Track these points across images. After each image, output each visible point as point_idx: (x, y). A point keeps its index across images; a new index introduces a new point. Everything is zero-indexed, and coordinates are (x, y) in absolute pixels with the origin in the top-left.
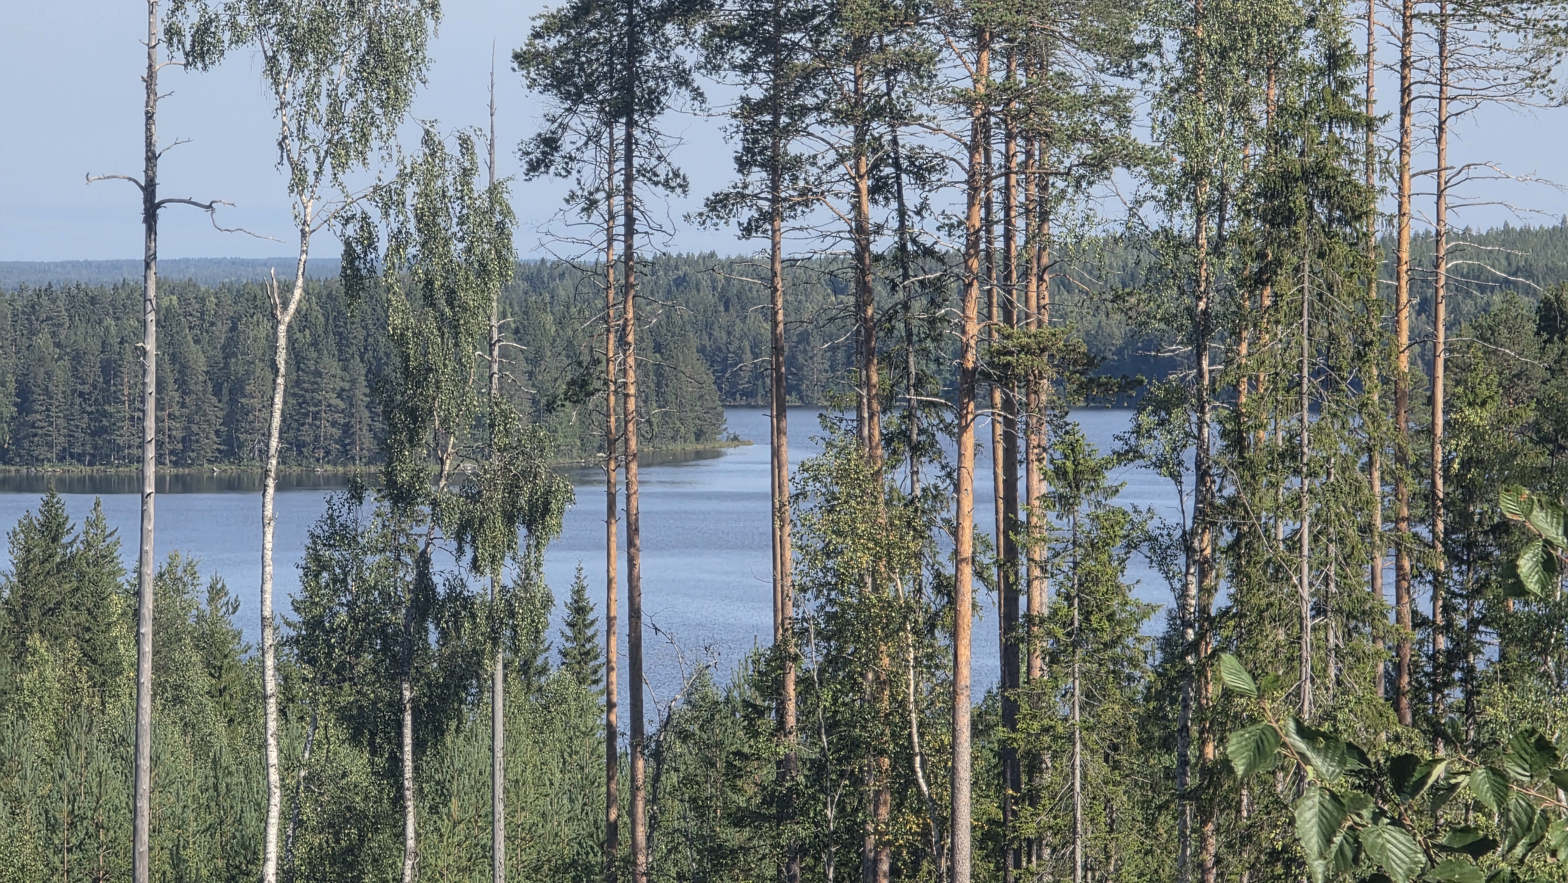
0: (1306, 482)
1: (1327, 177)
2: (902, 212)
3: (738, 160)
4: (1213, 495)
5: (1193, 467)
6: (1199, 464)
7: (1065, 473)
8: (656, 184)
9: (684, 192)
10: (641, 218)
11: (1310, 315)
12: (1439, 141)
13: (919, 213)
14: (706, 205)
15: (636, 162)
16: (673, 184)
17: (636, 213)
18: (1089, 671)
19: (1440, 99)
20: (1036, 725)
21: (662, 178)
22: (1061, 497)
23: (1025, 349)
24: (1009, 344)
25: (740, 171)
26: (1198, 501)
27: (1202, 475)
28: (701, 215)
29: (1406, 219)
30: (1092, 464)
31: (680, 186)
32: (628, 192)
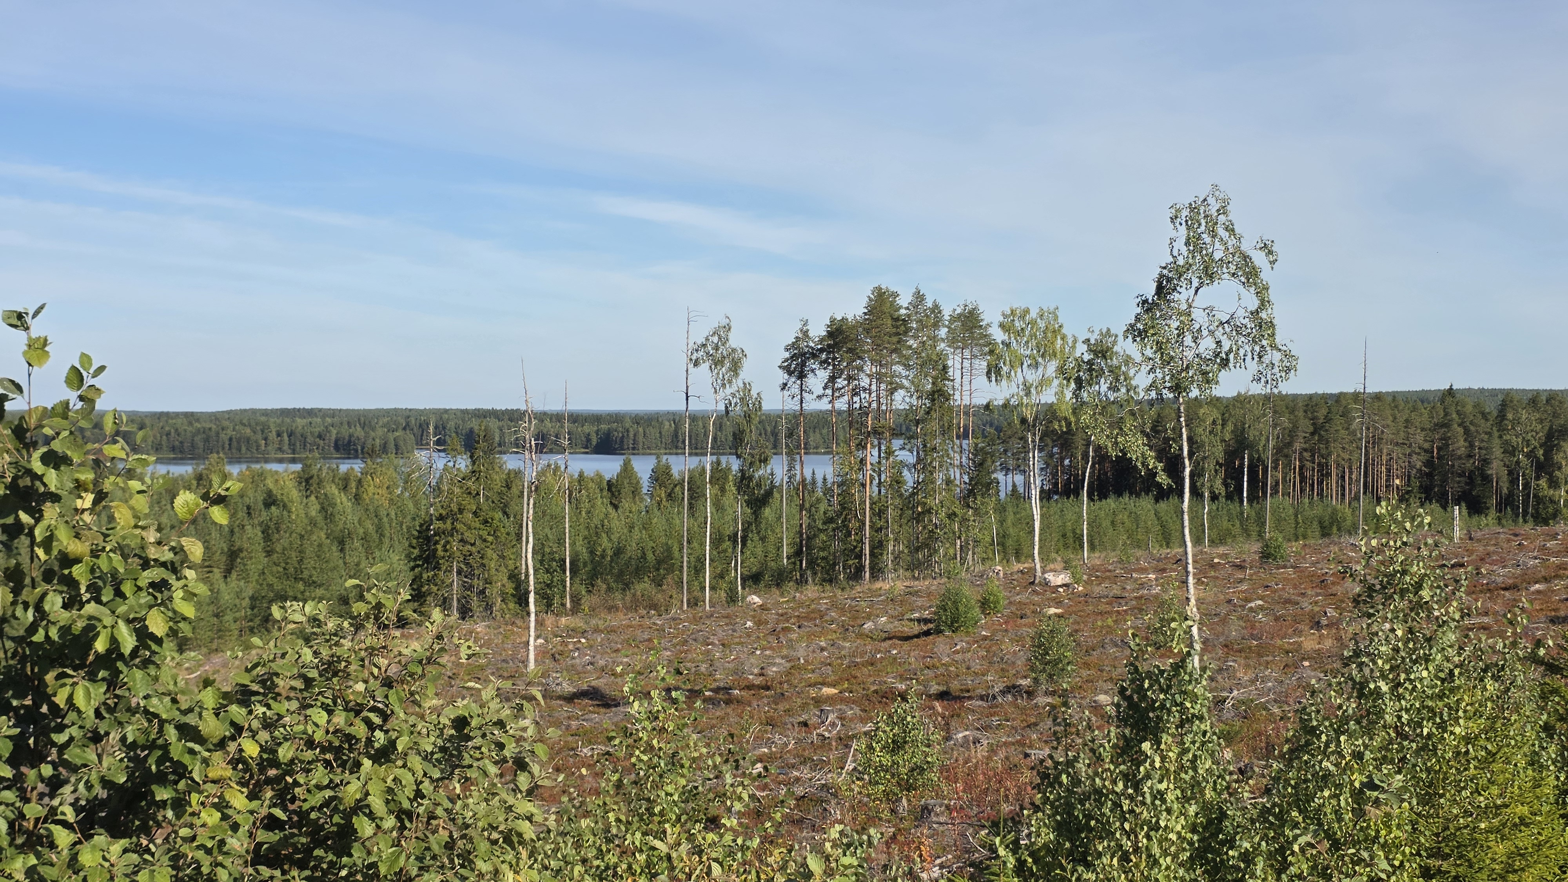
0: (937, 454)
1: (942, 391)
2: (860, 399)
3: (823, 388)
4: (920, 457)
5: (916, 452)
10: (804, 401)
11: (939, 420)
12: (970, 384)
13: (864, 399)
14: (817, 397)
15: (803, 388)
16: (811, 393)
19: (971, 376)
20: (881, 504)
21: (808, 392)
22: (886, 458)
23: (880, 427)
24: (877, 426)
25: (823, 390)
26: (917, 459)
28: (815, 399)
29: (962, 400)
30: (893, 451)
32: (801, 395)
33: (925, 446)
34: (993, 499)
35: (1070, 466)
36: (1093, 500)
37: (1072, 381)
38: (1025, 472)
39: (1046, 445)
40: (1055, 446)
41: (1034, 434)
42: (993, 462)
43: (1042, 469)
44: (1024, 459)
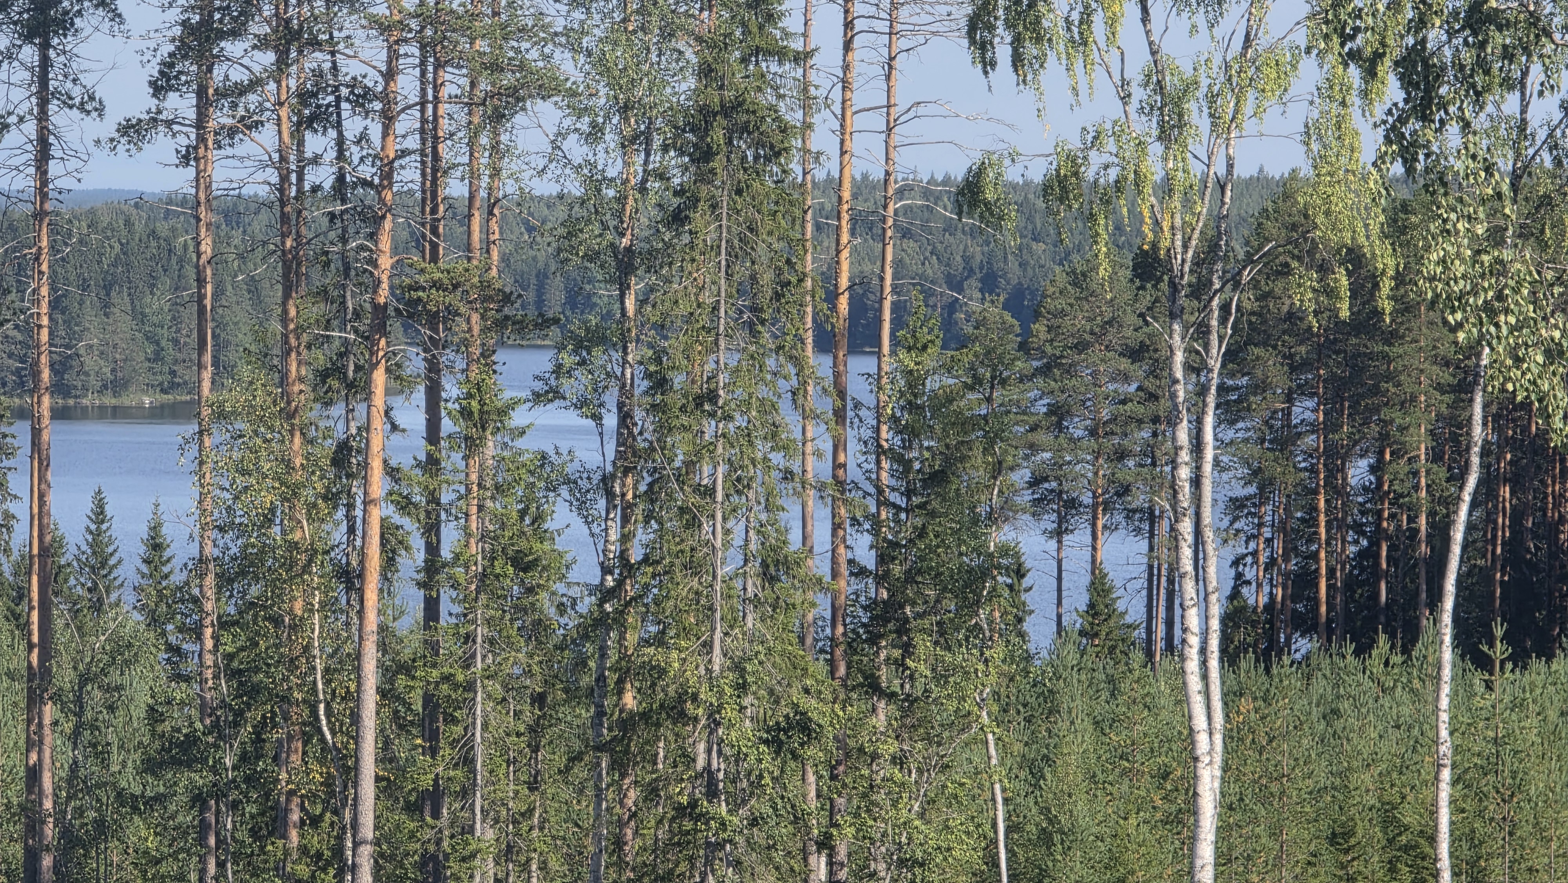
0: (721, 425)
1: (747, 111)
2: (340, 142)
3: (153, 84)
4: (634, 439)
5: (615, 410)
6: (620, 406)
7: (471, 413)
8: (71, 107)
9: (100, 115)
10: (55, 142)
11: (729, 254)
12: (888, 77)
13: (358, 142)
14: (118, 131)
15: (52, 84)
16: (88, 107)
17: (52, 139)
18: (492, 617)
19: (890, 34)
20: (435, 673)
21: (77, 101)
22: (466, 438)
23: (436, 285)
24: (421, 279)
25: (154, 95)
26: (619, 444)
27: (625, 418)
28: (112, 140)
29: (847, 157)
30: (499, 404)
31: (96, 110)
32: (43, 116)
33: (660, 383)
34: (997, 652)
35: (1375, 492)
36: (1484, 663)
37: (1386, 70)
38: (1152, 516)
39: (1260, 387)
40: (1305, 390)
41: (1202, 331)
42: (998, 469)
43: (1237, 505)
44: (1150, 452)
